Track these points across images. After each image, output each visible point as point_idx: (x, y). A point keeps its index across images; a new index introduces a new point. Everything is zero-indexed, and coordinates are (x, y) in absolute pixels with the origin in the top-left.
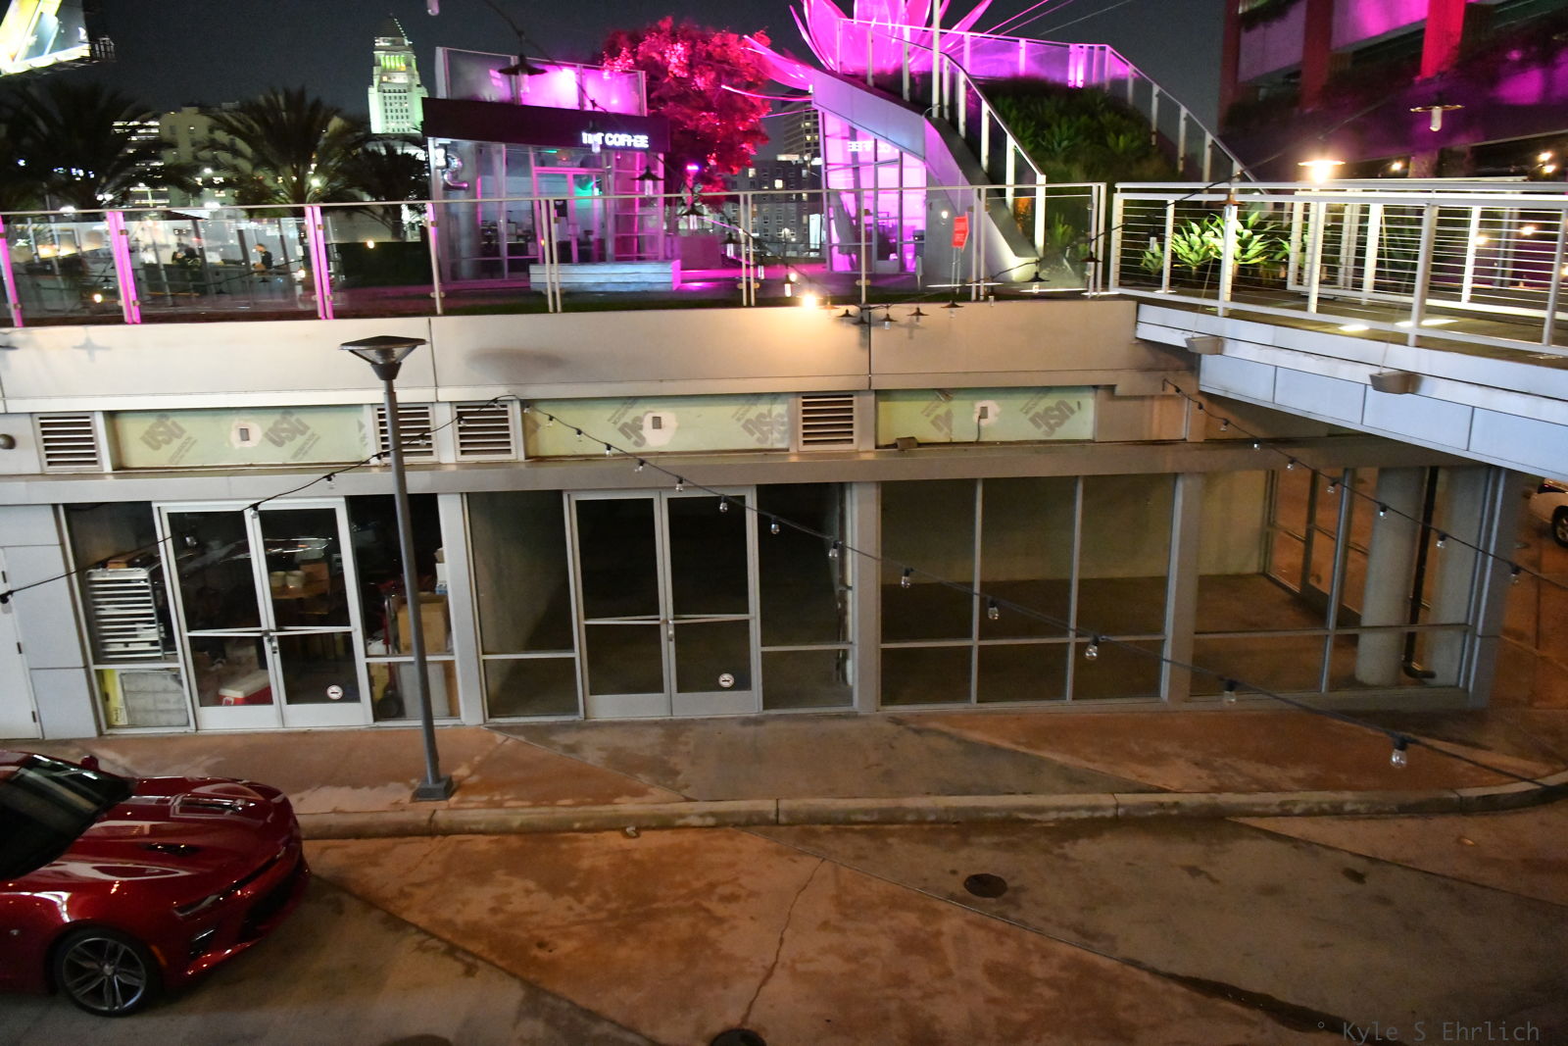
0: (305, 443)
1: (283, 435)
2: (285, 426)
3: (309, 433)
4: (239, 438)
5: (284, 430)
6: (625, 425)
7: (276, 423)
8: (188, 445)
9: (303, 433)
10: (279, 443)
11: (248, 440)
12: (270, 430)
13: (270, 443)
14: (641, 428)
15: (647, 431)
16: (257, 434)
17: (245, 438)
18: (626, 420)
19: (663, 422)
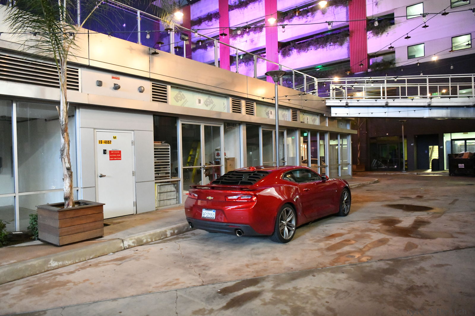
0: (212, 107)
1: (208, 103)
2: (208, 101)
3: (213, 104)
4: (198, 102)
12: (205, 101)
13: (205, 105)
15: (270, 115)
16: (202, 102)
17: (200, 103)
18: (267, 111)
19: (272, 113)
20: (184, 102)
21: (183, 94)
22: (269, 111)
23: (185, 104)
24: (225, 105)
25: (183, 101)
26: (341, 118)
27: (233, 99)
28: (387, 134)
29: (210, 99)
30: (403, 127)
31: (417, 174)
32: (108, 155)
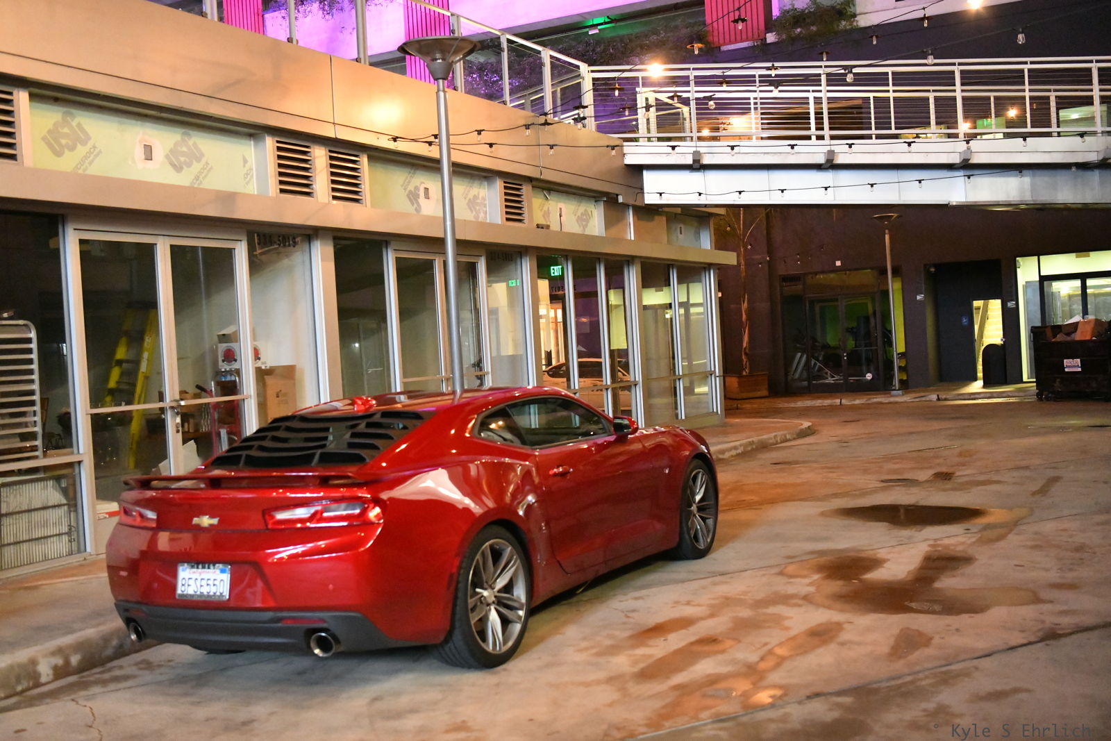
0: (201, 172)
1: (182, 159)
2: (184, 149)
3: (203, 161)
4: (143, 157)
5: (183, 154)
6: (410, 191)
7: (176, 144)
8: (92, 156)
9: (199, 161)
10: (178, 168)
11: (151, 160)
12: (171, 151)
13: (170, 167)
14: (418, 196)
15: (422, 200)
16: (158, 153)
17: (149, 157)
18: (411, 187)
19: (431, 193)
20: (86, 157)
21: (79, 125)
22: (417, 188)
23: (90, 163)
24: (248, 166)
25: (81, 150)
26: (679, 210)
27: (278, 142)
28: (838, 263)
29: (191, 142)
30: (887, 237)
31: (939, 399)
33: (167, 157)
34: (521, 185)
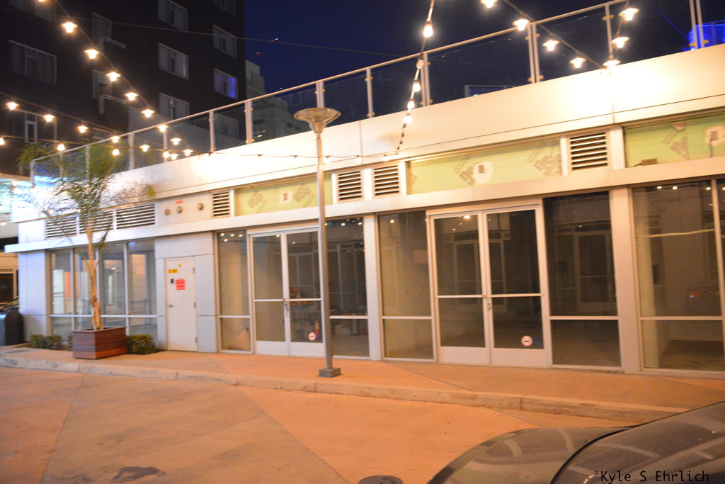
0: (310, 199)
1: (301, 195)
2: (302, 191)
4: (284, 199)
6: (463, 172)
7: (299, 190)
8: (265, 204)
9: (308, 194)
10: (299, 200)
11: (287, 199)
12: (296, 193)
13: (296, 200)
14: (472, 173)
16: (290, 196)
18: (465, 169)
19: (485, 168)
20: (262, 206)
21: (260, 194)
22: (471, 168)
25: (260, 204)
29: (305, 187)
32: (174, 285)
33: (294, 197)
34: (604, 133)
